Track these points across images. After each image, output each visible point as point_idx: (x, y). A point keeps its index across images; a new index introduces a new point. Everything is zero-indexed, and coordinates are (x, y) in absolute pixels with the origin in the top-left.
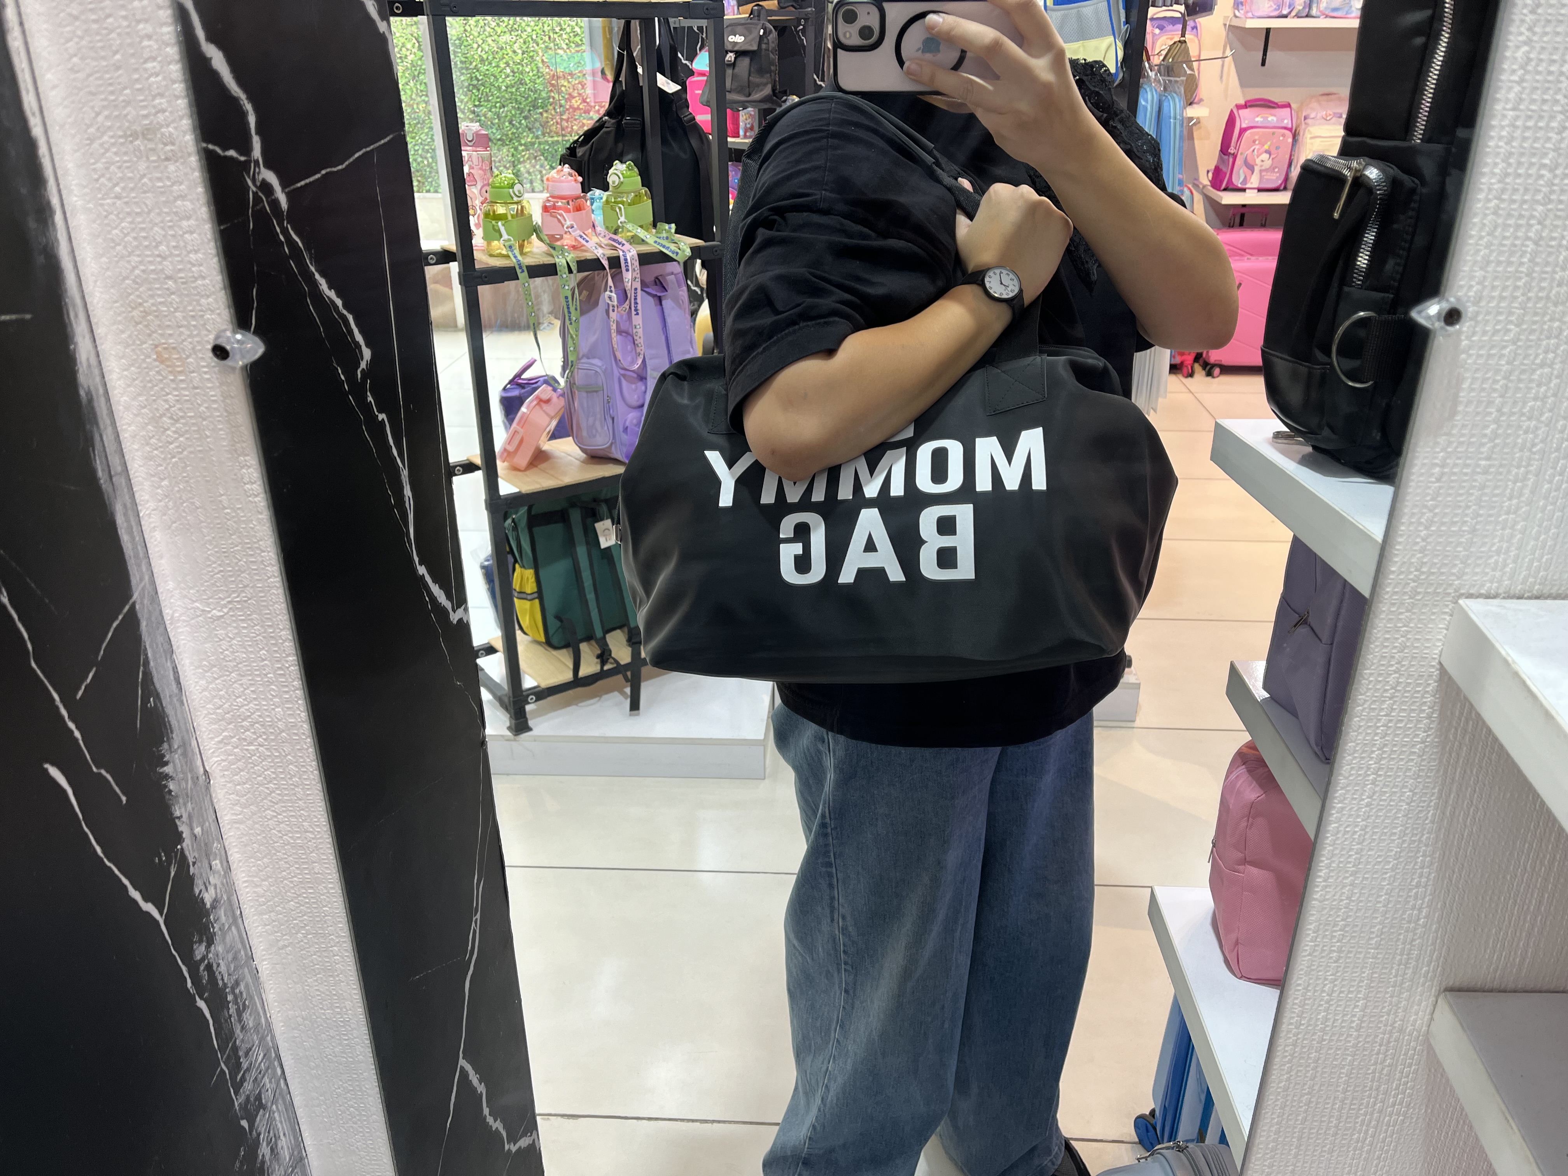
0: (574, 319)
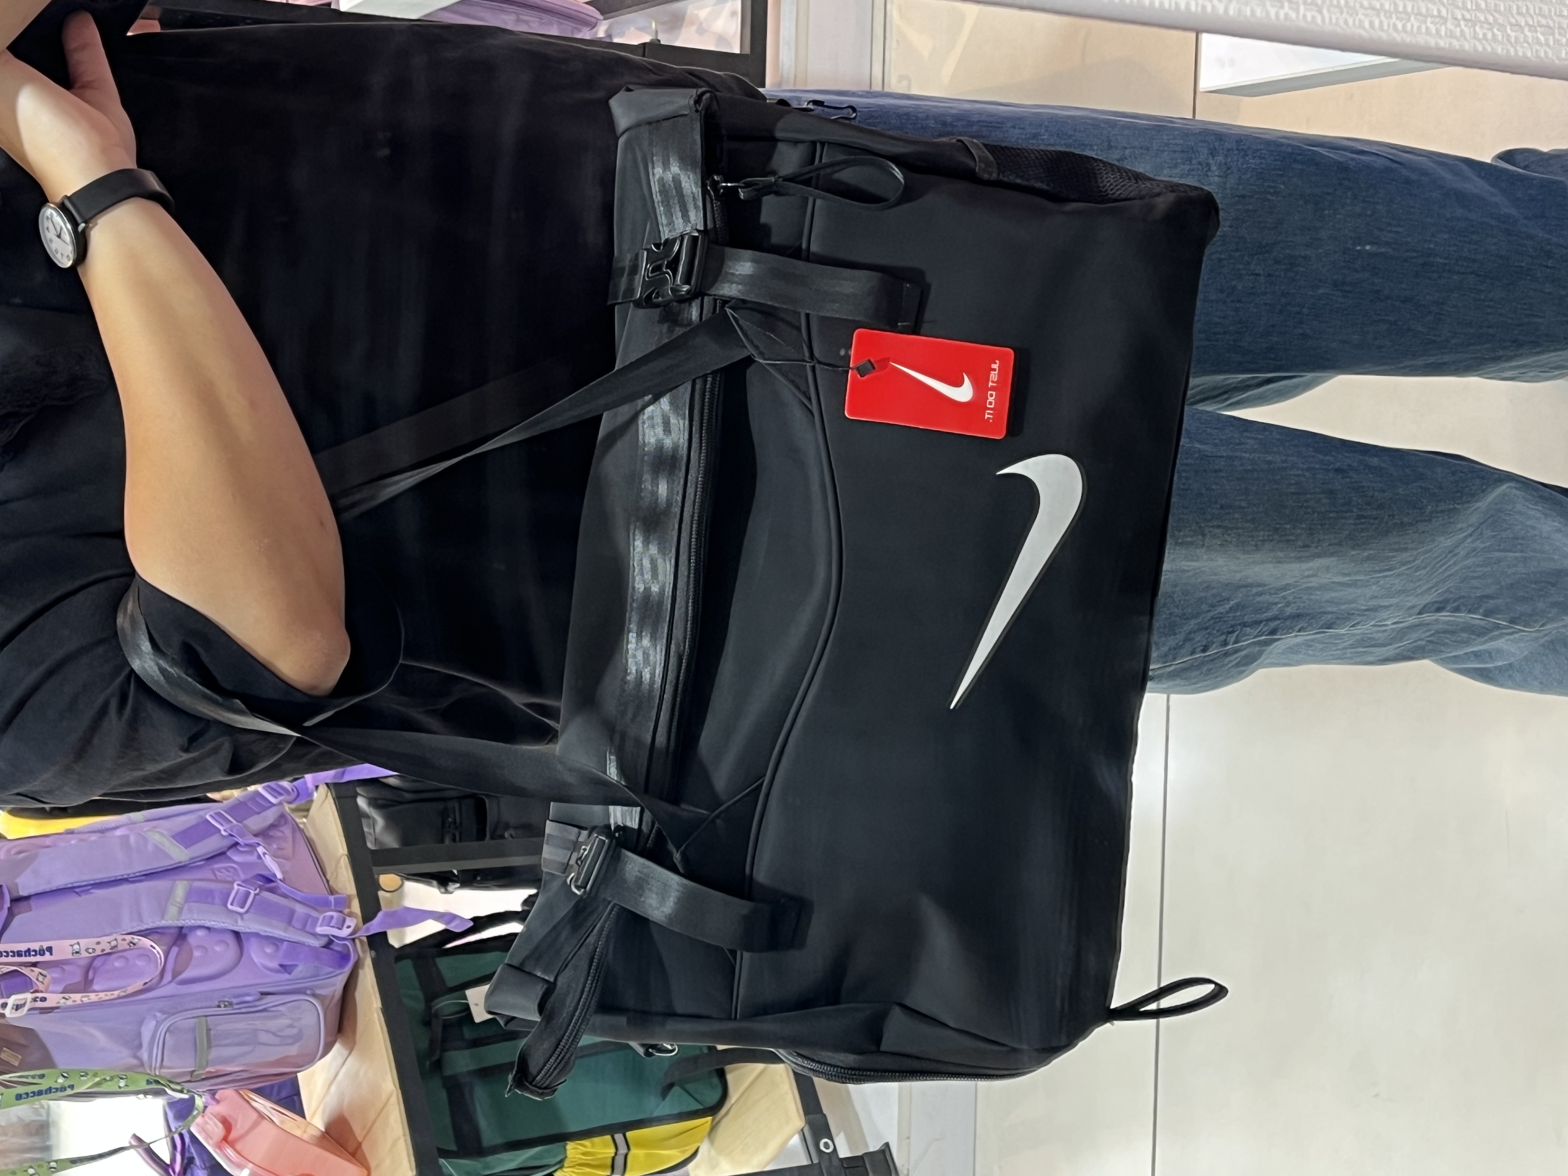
0: (61, 1080)
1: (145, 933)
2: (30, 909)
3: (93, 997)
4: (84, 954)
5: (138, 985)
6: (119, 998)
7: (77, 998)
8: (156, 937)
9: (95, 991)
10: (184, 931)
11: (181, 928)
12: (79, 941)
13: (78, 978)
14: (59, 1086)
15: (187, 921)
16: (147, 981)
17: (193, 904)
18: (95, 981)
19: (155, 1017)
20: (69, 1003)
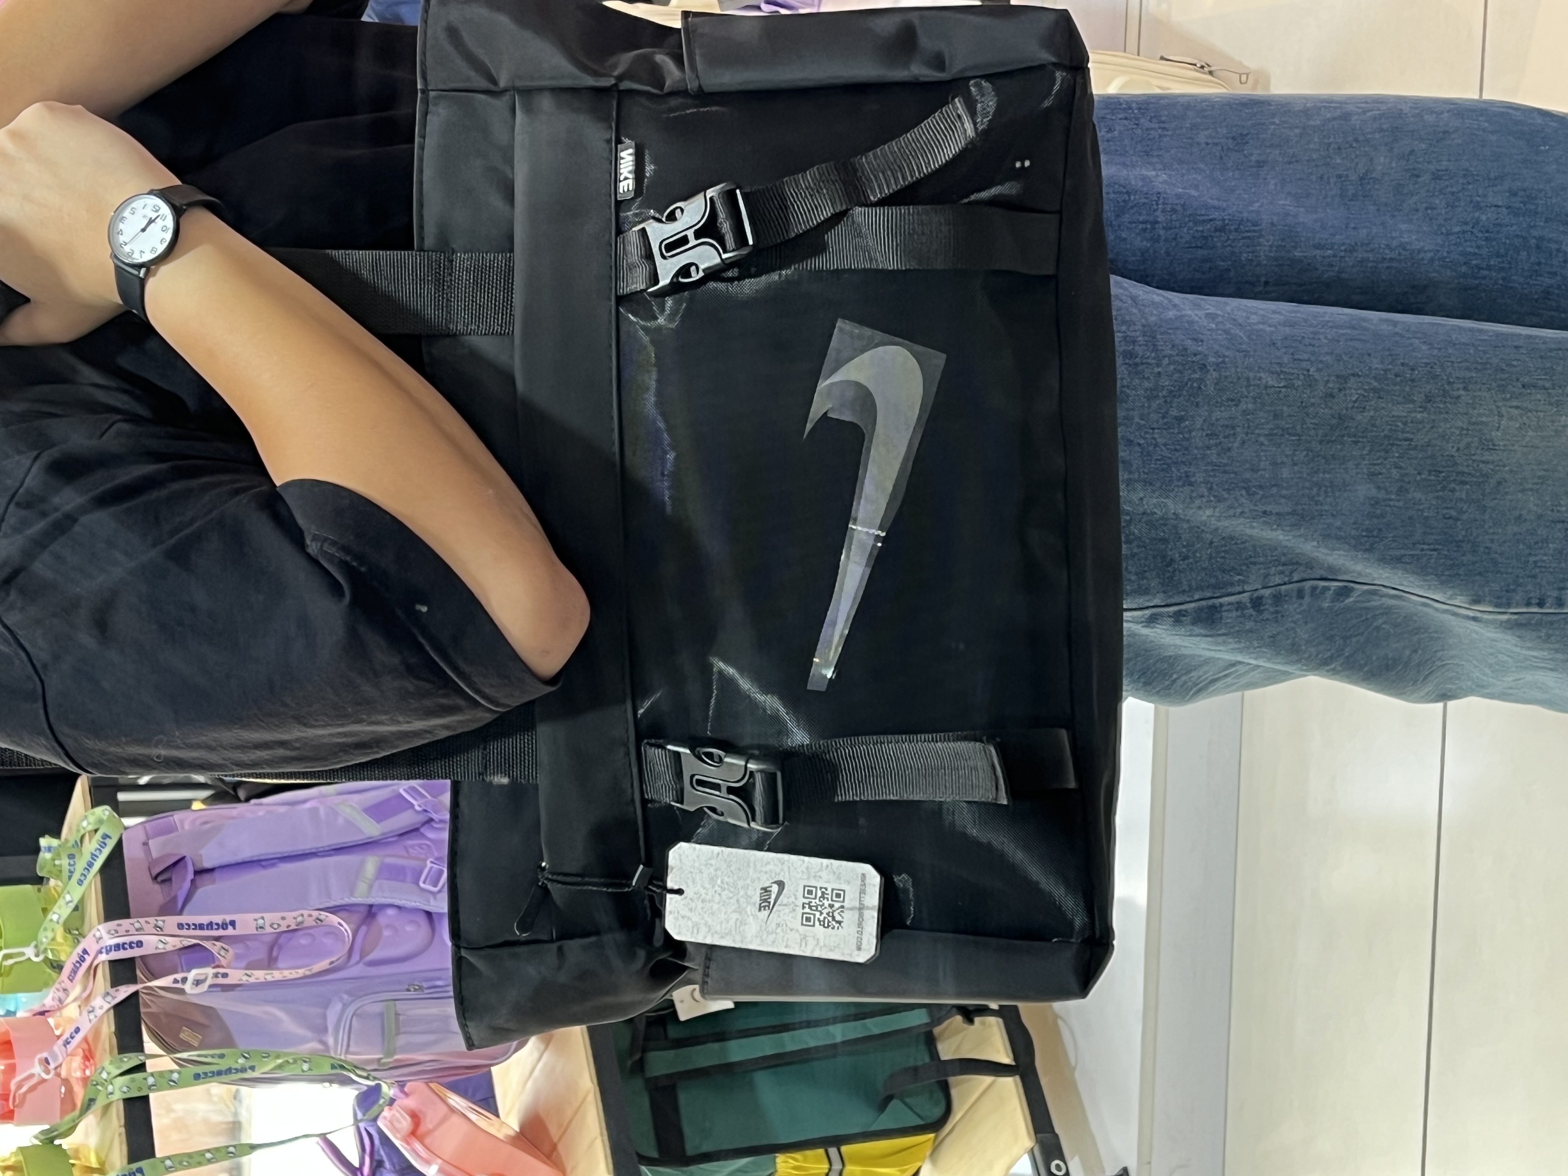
0: (241, 1061)
1: (334, 910)
2: (214, 882)
3: (276, 975)
4: (269, 930)
5: (324, 964)
6: (305, 977)
7: (260, 975)
8: (344, 914)
9: (278, 969)
10: (374, 909)
11: (371, 906)
12: (264, 915)
13: (261, 954)
14: (239, 1067)
15: (376, 899)
16: (334, 959)
17: (384, 881)
18: (280, 957)
19: (341, 999)
20: (252, 980)
